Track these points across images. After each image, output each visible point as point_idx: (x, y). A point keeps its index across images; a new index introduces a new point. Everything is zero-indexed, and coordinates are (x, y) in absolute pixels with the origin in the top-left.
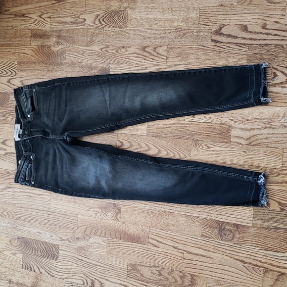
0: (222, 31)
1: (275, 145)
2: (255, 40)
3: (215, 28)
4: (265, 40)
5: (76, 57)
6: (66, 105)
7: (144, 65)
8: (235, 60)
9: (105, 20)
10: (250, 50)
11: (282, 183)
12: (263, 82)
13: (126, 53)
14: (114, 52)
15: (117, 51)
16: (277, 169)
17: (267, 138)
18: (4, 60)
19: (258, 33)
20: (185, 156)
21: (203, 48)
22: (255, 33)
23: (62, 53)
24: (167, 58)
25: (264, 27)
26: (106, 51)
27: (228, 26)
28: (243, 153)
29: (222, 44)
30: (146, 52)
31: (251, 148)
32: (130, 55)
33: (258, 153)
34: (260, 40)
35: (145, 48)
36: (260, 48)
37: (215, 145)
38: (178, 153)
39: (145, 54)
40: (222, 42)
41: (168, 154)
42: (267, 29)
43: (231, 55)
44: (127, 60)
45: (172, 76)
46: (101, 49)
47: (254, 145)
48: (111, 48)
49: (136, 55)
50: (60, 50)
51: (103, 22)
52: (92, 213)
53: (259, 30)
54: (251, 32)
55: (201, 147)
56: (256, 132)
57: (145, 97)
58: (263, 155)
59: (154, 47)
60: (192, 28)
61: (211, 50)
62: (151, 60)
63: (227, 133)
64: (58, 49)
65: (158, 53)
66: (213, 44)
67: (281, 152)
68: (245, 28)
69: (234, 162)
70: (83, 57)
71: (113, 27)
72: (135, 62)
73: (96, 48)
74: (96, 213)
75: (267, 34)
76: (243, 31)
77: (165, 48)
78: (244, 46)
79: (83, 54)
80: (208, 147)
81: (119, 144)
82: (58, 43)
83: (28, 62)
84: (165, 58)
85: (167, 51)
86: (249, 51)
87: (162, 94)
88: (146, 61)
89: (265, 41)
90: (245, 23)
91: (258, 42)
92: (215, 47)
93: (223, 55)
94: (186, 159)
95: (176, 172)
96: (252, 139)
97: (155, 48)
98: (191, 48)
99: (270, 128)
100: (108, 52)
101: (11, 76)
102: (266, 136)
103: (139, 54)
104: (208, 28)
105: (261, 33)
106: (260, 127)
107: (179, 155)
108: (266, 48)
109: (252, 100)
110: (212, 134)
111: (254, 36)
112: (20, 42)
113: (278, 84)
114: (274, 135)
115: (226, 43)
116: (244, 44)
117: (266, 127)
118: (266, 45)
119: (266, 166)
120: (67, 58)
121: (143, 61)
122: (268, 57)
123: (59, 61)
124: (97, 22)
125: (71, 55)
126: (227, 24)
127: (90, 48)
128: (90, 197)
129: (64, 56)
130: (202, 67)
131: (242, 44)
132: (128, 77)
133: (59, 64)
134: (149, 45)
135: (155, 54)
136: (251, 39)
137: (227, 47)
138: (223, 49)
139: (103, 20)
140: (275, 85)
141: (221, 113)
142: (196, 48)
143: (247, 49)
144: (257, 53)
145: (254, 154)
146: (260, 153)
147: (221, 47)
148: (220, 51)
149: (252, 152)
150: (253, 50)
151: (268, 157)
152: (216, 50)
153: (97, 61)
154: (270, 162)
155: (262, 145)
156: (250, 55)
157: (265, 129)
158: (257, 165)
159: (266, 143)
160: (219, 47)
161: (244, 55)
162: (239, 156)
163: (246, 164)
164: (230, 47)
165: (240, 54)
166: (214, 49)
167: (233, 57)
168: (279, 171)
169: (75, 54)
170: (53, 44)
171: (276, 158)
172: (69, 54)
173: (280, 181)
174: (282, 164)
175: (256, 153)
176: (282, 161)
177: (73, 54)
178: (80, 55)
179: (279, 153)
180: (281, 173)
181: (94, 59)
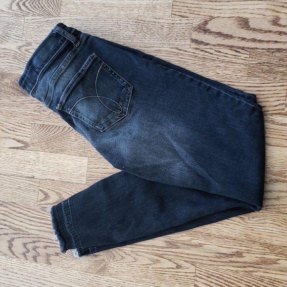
0: (208, 27)
2: (260, 41)
3: (197, 21)
4: (276, 42)
8: (228, 72)
9: (27, 4)
10: (252, 58)
17: (278, 198)
19: (266, 32)
21: (178, 51)
22: (260, 31)
25: (275, 22)
26: (26, 50)
27: (219, 19)
29: (208, 47)
33: (263, 221)
34: (268, 42)
36: (269, 56)
40: (207, 44)
42: (280, 26)
43: (223, 65)
46: (19, 48)
48: (35, 46)
51: (23, 8)
53: (267, 26)
54: (254, 30)
60: (161, 21)
61: (191, 56)
66: (194, 45)
68: (244, 23)
69: (225, 234)
71: (39, 15)
73: (12, 46)
75: (280, 33)
76: (242, 28)
78: (243, 51)
86: (250, 59)
89: (277, 44)
90: (245, 16)
91: (266, 46)
92: (197, 52)
93: (209, 64)
98: (160, 50)
102: (275, 195)
104: (187, 21)
105: (270, 31)
108: (278, 54)
111: (259, 36)
115: (215, 46)
116: (243, 48)
117: (277, 181)
118: (279, 50)
119: (276, 243)
122: (281, 69)
124: (15, 7)
126: (216, 15)
127: (1, 46)
131: (239, 48)
136: (254, 40)
137: (216, 51)
138: (209, 55)
139: (24, 4)
142: (167, 51)
143: (248, 56)
144: (264, 63)
145: (256, 222)
146: (267, 221)
147: (206, 52)
148: (204, 58)
149: (254, 219)
150: (257, 58)
151: (279, 229)
152: (199, 56)
153: (11, 66)
154: (283, 237)
155: (270, 209)
156: (252, 65)
157: (275, 184)
158: (262, 241)
159: (277, 207)
160: (203, 51)
161: (242, 65)
162: (233, 225)
163: (244, 238)
164: (220, 52)
165: (236, 63)
166: (195, 55)
167: (226, 67)
175: (260, 222)
181: (8, 63)
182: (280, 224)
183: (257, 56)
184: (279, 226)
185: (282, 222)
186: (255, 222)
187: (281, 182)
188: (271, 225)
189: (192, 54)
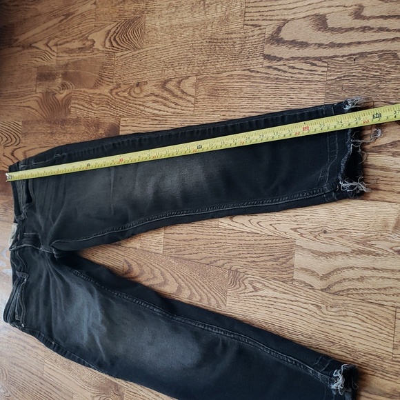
0: (282, 35)
1: (379, 297)
2: (340, 45)
3: (269, 31)
4: (359, 43)
5: (82, 108)
6: (64, 194)
7: (163, 116)
8: (303, 95)
9: (117, 39)
10: (330, 71)
12: (350, 144)
13: (142, 96)
14: (126, 94)
15: (129, 93)
16: (383, 359)
17: (361, 279)
18: (10, 120)
19: (347, 30)
20: (218, 303)
21: (250, 73)
22: (340, 30)
23: (68, 101)
24: (196, 102)
25: (358, 14)
26: (117, 94)
27: (292, 22)
28: (314, 309)
29: (281, 63)
30: (167, 90)
31: (330, 298)
32: (146, 99)
33: (344, 313)
34: (349, 44)
35: (166, 82)
36: (350, 65)
37: (266, 284)
38: (207, 296)
39: (165, 94)
40: (281, 59)
41: (192, 294)
42: (364, 18)
43: (296, 86)
44: (142, 108)
45: (200, 134)
46: (111, 91)
47: (335, 294)
48: (123, 87)
49: (153, 98)
50: (66, 98)
51: (114, 43)
52: (88, 395)
53: (349, 21)
54: (333, 30)
55: (243, 287)
56: (339, 262)
57: (163, 178)
59: (177, 80)
60: (233, 36)
61: (263, 78)
62: (173, 105)
63: (288, 260)
64: (63, 96)
65: (183, 92)
66: (267, 63)
67: (390, 317)
68: (321, 22)
69: (298, 329)
70: (90, 107)
71: (127, 49)
72: (151, 111)
73: (105, 90)
74: (93, 395)
75: (364, 29)
76: (319, 29)
77: (193, 80)
78: (320, 63)
79: (89, 103)
80: (254, 287)
81: (126, 266)
82: (64, 86)
83: (32, 121)
84: (193, 99)
85: (196, 86)
86: (328, 73)
87: (186, 172)
88: (167, 109)
89: (360, 46)
90: (322, 11)
91: (346, 51)
92: (270, 71)
93: (282, 86)
94: (218, 310)
95: (197, 336)
96: (334, 278)
97: (179, 82)
98: (231, 75)
99: (369, 253)
100: (119, 96)
101: (16, 144)
102: (359, 273)
103: (157, 96)
104: (259, 32)
105: (352, 29)
106: (349, 250)
107: (209, 299)
108: (361, 61)
109: (325, 186)
110: (262, 259)
111: (339, 38)
112: (25, 89)
113: (386, 146)
114: (375, 273)
115: (288, 60)
116: (319, 59)
117: (361, 252)
118: (362, 55)
119: (360, 347)
120: (73, 110)
121: (163, 108)
122: (365, 83)
123: (63, 116)
124: (108, 44)
125: (77, 106)
126: (289, 18)
127: (97, 91)
128: (84, 364)
129: (69, 107)
130: (248, 115)
131: (315, 59)
132: (140, 140)
133: (64, 122)
134: (172, 76)
135: (179, 93)
136: (332, 45)
137: (290, 67)
138: (283, 74)
139: (115, 39)
140: (379, 150)
141: (277, 214)
142: (239, 75)
143: (326, 69)
144: (344, 77)
145: (336, 314)
146: (348, 313)
147: (279, 70)
148: (277, 78)
149: (333, 310)
150: (336, 70)
151: (363, 326)
152: (272, 76)
153: (105, 114)
154: (368, 338)
155: (352, 294)
156: (330, 82)
157: (358, 256)
158: (342, 343)
159: (361, 291)
160: (276, 69)
161: (319, 83)
162: (309, 317)
163: (322, 336)
164: (294, 68)
165: (311, 81)
166: (267, 76)
167: (300, 88)
168: (386, 365)
169: (81, 103)
170: (58, 89)
171: (381, 331)
172: (75, 103)
173: (388, 391)
174: (394, 349)
175: (341, 313)
176: (392, 339)
177: (78, 104)
178: (86, 105)
179: (387, 319)
180: (391, 369)
181: (102, 110)
182: (365, 319)
183: (336, 68)
184: (363, 321)
185: (367, 316)
186: (333, 314)
187: (365, 254)
188: (354, 319)
189: (265, 75)
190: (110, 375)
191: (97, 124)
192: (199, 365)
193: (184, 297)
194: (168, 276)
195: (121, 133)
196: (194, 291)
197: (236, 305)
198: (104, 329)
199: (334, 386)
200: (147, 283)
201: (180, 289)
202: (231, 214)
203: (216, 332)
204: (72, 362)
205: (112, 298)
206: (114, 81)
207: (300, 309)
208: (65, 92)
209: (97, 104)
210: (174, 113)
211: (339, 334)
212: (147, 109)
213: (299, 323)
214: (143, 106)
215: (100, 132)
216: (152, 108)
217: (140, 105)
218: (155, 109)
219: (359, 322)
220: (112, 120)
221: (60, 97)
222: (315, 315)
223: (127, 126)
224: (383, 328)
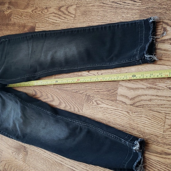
1: (158, 108)
5: (17, 18)
6: (5, 58)
7: (58, 23)
8: (128, 16)
10: (143, 5)
11: (161, 154)
12: (151, 38)
13: (48, 13)
14: (40, 12)
15: (42, 12)
16: (158, 137)
17: (150, 100)
20: (78, 110)
21: (103, 5)
23: (10, 15)
24: (75, 17)
26: (35, 12)
28: (126, 113)
30: (61, 11)
31: (134, 109)
32: (50, 15)
33: (140, 116)
35: (60, 7)
36: (153, 2)
37: (103, 102)
38: (74, 107)
39: (60, 13)
41: (66, 106)
43: (126, 11)
44: (47, 19)
45: (76, 32)
46: (33, 11)
47: (137, 107)
48: (39, 9)
49: (54, 14)
50: (10, 13)
52: (10, 151)
55: (92, 103)
56: (140, 92)
57: (56, 52)
58: (145, 119)
59: (66, 6)
61: (110, 7)
62: (63, 18)
63: (115, 91)
64: (8, 12)
65: (69, 12)
67: (163, 118)
69: (118, 122)
70: (21, 18)
72: (52, 20)
73: (29, 10)
74: (12, 151)
77: (74, 7)
79: (21, 16)
80: (97, 103)
81: (34, 93)
82: (9, 8)
84: (73, 16)
85: (75, 10)
86: (142, 6)
87: (68, 50)
88: (60, 20)
92: (113, 4)
93: (119, 11)
94: (78, 113)
95: (67, 124)
96: (136, 100)
97: (67, 8)
98: (94, 5)
99: (155, 88)
100: (36, 13)
102: (149, 98)
103: (55, 14)
106: (145, 87)
107: (74, 108)
108: (158, 1)
110: (102, 90)
113: (167, 40)
114: (157, 98)
117: (151, 88)
119: (147, 131)
120: (12, 19)
121: (58, 19)
122: (160, 11)
123: (7, 22)
125: (15, 17)
127: (26, 11)
128: (9, 137)
129: (11, 18)
130: (100, 24)
132: (46, 34)
133: (7, 25)
134: (64, 5)
135: (67, 13)
137: (123, 2)
138: (119, 5)
140: (163, 41)
142: (98, 5)
143: (141, 4)
144: (150, 7)
145: (136, 116)
146: (143, 116)
147: (118, 3)
148: (116, 7)
149: (135, 114)
150: (146, 5)
151: (149, 122)
152: (114, 6)
154: (151, 127)
155: (145, 107)
156: (142, 10)
157: (149, 90)
158: (138, 129)
159: (150, 106)
160: (116, 3)
161: (137, 10)
162: (123, 117)
163: (129, 126)
164: (125, 3)
165: (133, 9)
166: (112, 6)
167: (127, 12)
168: (159, 140)
169: (17, 16)
170: (6, 9)
171: (158, 124)
172: (14, 16)
173: (159, 152)
174: (163, 132)
175: (139, 116)
176: (163, 128)
177: (15, 16)
178: (19, 17)
179: (162, 119)
180: (161, 142)
181: (27, 19)
182: (150, 118)
183: (146, 3)
184: (150, 119)
185: (152, 117)
186: (135, 116)
187: (153, 89)
188: (145, 118)
189: (110, 6)
190: (22, 142)
191: (24, 26)
192: (67, 138)
193: (62, 107)
194: (55, 98)
195: (36, 31)
196: (67, 104)
197: (87, 111)
198: (21, 121)
199: (134, 148)
200: (44, 101)
201: (60, 104)
202: (89, 69)
203: (77, 123)
204: (3, 136)
205: (27, 106)
206: (34, 6)
207: (119, 113)
208: (9, 11)
209: (24, 16)
210: (63, 22)
211: (137, 125)
212: (50, 20)
213: (118, 120)
214: (48, 18)
215: (25, 30)
216: (52, 19)
217: (46, 18)
218: (54, 20)
219: (148, 120)
220: (32, 24)
221: (6, 13)
222: (126, 116)
223: (39, 27)
224: (159, 123)
